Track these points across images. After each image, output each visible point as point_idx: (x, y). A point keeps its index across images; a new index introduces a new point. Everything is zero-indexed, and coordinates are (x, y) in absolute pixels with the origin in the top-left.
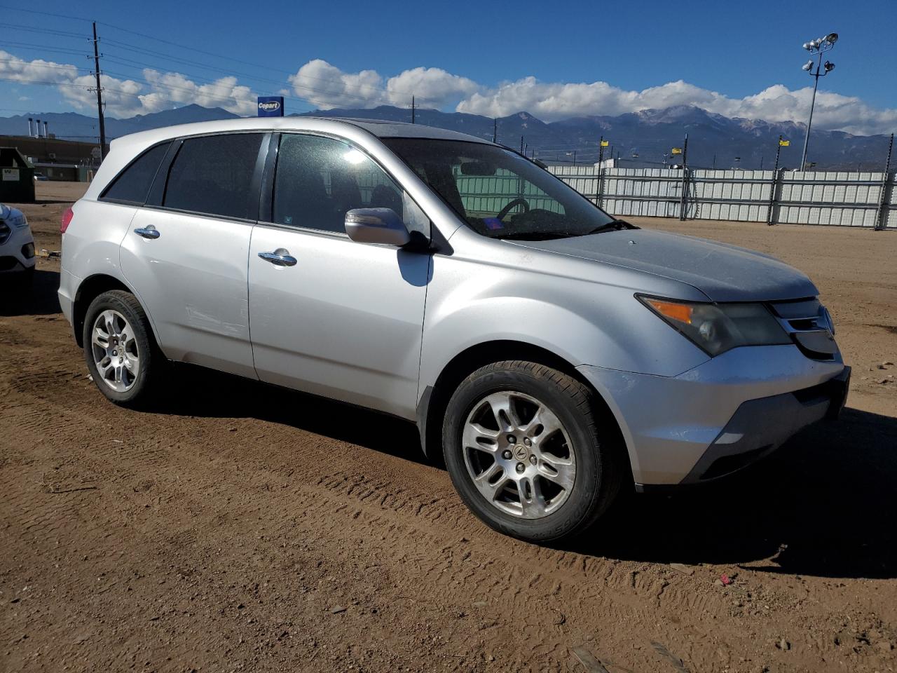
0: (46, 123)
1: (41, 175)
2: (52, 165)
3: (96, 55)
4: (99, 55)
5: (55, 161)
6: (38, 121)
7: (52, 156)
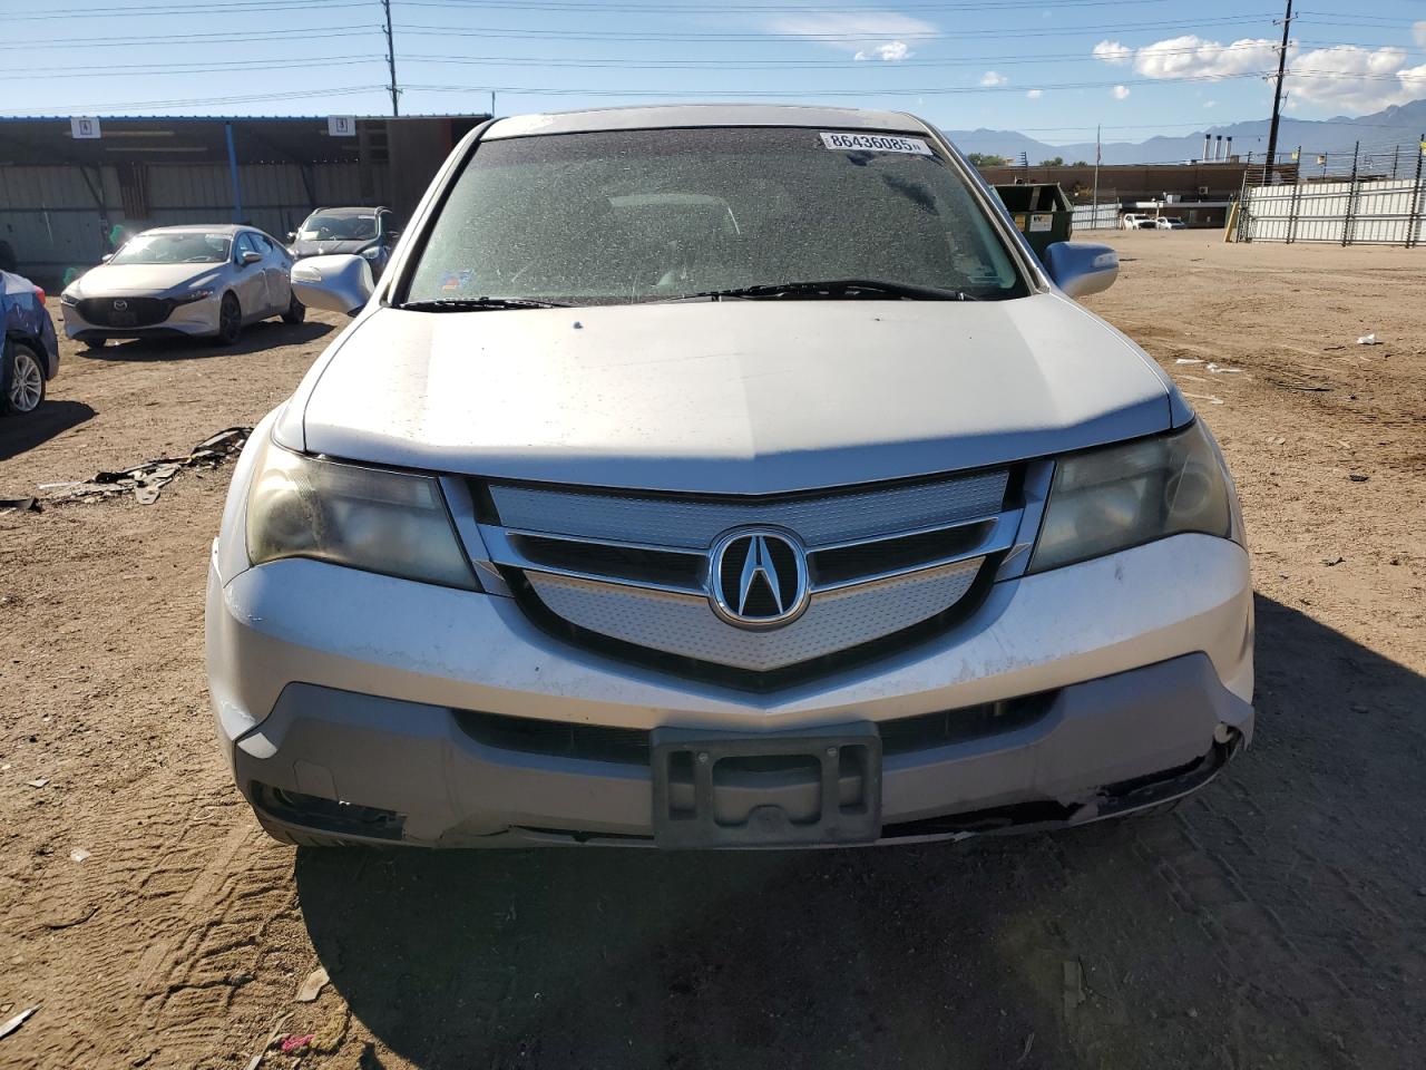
0: (1230, 139)
1: (1177, 222)
2: (1200, 204)
3: (1288, 16)
4: (1292, 15)
5: (1205, 198)
6: (1219, 138)
7: (1203, 191)
